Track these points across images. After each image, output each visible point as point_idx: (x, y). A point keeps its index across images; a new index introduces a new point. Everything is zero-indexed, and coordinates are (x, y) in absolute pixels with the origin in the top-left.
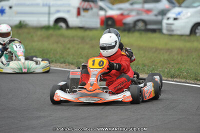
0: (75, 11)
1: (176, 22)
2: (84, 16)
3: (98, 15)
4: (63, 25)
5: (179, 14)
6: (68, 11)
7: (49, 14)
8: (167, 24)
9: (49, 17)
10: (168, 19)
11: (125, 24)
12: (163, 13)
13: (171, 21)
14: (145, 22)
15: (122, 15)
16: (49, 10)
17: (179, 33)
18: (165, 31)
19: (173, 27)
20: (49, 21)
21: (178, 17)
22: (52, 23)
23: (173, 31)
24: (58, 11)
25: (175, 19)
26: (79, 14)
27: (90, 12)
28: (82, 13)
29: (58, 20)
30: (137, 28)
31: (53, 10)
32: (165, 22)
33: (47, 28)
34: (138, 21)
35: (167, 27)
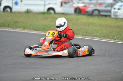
0: (59, 4)
1: (119, 11)
2: (65, 7)
3: (73, 6)
4: (52, 11)
5: (121, 6)
6: (56, 4)
7: (45, 5)
8: (114, 12)
9: (45, 7)
10: (115, 9)
11: (87, 12)
12: (112, 5)
13: (116, 10)
14: (99, 11)
15: (85, 6)
16: (45, 3)
17: (121, 17)
18: (112, 16)
19: (118, 14)
20: (44, 9)
21: (121, 8)
22: (46, 10)
23: (117, 16)
24: (49, 4)
25: (119, 9)
26: (62, 5)
27: (68, 5)
28: (64, 5)
29: (50, 9)
30: (94, 14)
31: (47, 3)
32: (113, 10)
33: (43, 13)
34: (95, 10)
35: (114, 14)
